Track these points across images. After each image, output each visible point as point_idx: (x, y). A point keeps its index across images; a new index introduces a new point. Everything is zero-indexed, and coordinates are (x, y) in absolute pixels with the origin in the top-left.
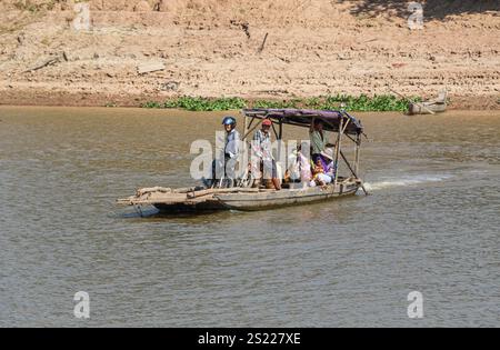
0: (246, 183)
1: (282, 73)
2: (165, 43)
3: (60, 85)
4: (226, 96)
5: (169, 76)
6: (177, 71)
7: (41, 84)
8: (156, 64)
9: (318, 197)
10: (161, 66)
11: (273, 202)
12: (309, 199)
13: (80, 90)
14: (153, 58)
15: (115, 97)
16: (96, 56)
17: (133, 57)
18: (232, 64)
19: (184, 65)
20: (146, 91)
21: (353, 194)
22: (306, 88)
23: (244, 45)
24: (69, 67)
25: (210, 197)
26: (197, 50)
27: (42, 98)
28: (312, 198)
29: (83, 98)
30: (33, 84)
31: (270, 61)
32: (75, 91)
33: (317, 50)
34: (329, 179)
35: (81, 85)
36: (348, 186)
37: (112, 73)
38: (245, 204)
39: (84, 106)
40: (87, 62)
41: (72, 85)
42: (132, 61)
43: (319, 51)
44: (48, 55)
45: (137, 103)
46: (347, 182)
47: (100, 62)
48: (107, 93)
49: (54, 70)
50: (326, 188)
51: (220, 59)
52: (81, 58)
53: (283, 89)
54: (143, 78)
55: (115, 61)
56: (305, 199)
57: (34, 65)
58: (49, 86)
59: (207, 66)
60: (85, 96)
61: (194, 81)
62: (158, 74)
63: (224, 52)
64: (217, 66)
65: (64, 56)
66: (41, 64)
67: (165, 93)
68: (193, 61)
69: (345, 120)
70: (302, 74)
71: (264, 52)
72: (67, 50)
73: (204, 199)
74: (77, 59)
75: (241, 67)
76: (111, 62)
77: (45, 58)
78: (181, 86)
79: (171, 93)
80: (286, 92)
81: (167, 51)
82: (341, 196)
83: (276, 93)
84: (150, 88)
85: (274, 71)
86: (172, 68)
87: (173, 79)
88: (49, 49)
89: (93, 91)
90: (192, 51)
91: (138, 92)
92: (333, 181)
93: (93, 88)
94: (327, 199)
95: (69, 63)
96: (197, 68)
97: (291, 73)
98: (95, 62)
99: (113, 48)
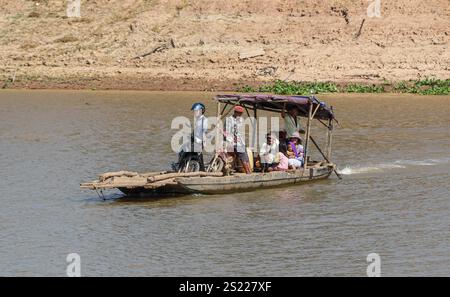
0: (216, 168)
1: (376, 58)
2: (267, 30)
3: (165, 71)
4: (320, 80)
5: (268, 61)
6: (276, 56)
7: (148, 70)
8: (257, 50)
9: (286, 181)
10: (260, 51)
11: (237, 186)
12: (276, 183)
13: (184, 76)
14: (254, 45)
15: (214, 81)
16: (202, 43)
17: (236, 43)
18: (329, 49)
19: (283, 50)
20: (245, 76)
21: (326, 178)
22: (397, 72)
23: (342, 31)
24: (175, 53)
25: (170, 181)
26: (297, 37)
27: (147, 83)
28: (280, 182)
29: (185, 83)
30: (141, 70)
31: (366, 46)
32: (178, 77)
33: (412, 35)
34: (299, 163)
35: (184, 70)
36: (318, 171)
37: (214, 58)
38: (208, 188)
39: (184, 90)
40: (192, 49)
41: (176, 70)
42: (235, 47)
43: (413, 36)
44: (157, 42)
45: (235, 88)
46: (317, 166)
47: (205, 48)
48: (208, 78)
49: (161, 56)
50: (294, 172)
51: (318, 44)
52: (187, 45)
53: (375, 73)
54: (243, 64)
55: (219, 48)
56: (271, 183)
57: (143, 52)
58: (154, 72)
59: (305, 51)
60: (187, 81)
61: (291, 66)
62: (257, 59)
63: (322, 37)
64: (315, 52)
65: (172, 43)
66: (150, 51)
67: (262, 78)
68: (292, 47)
69: (315, 105)
70: (396, 59)
71: (360, 38)
72: (174, 37)
73: (164, 183)
74: (183, 45)
75: (338, 52)
76: (215, 48)
77: (154, 45)
78: (278, 71)
79: (268, 78)
80: (378, 76)
81: (269, 37)
82: (312, 180)
83: (367, 77)
84: (248, 73)
85: (368, 56)
86: (271, 53)
87: (272, 64)
88: (158, 37)
89: (195, 76)
90: (292, 38)
91: (237, 77)
92: (302, 165)
93: (195, 73)
94: (296, 183)
95: (176, 49)
96: (296, 53)
97: (385, 58)
98: (200, 48)
99: (217, 35)
